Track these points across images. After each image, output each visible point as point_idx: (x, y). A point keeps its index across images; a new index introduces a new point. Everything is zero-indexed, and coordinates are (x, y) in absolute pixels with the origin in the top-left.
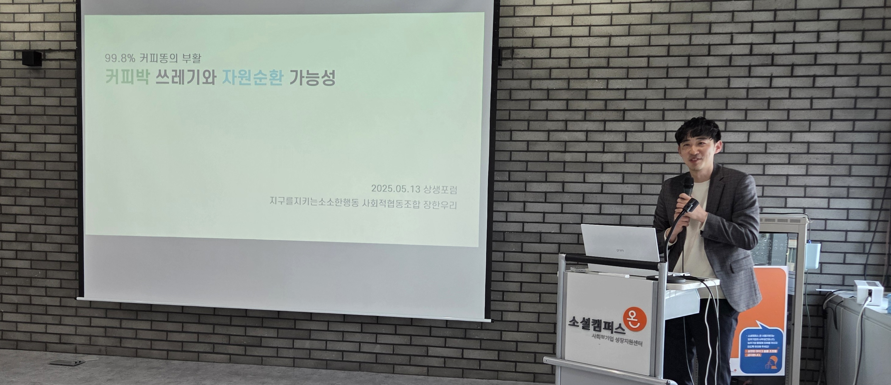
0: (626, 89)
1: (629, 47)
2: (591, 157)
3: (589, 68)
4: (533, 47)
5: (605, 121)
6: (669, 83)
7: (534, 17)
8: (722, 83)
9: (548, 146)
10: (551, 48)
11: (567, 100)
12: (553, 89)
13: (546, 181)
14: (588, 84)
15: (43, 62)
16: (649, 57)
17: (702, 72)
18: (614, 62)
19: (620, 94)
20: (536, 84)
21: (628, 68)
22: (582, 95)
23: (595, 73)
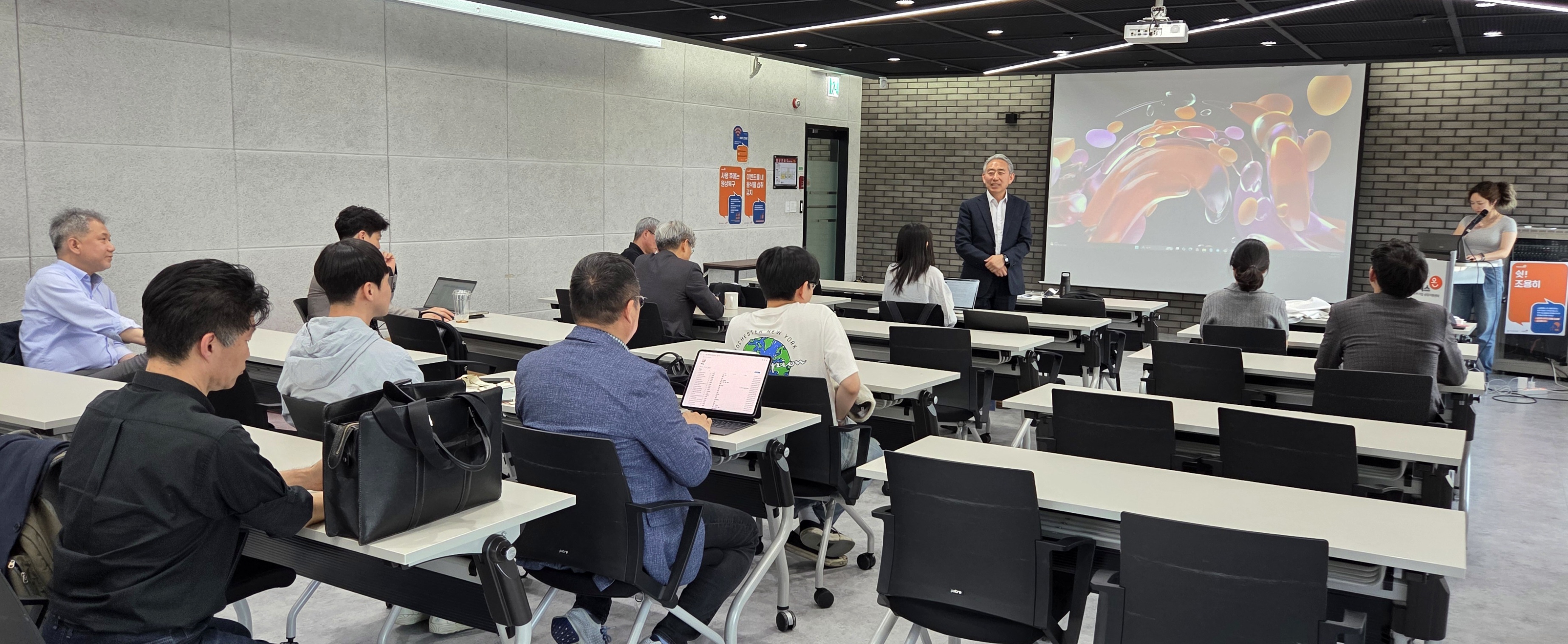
0: (1471, 137)
1: (1474, 105)
2: (1439, 186)
3: (1441, 121)
4: (1396, 106)
5: (1452, 160)
6: (1506, 132)
7: (1398, 84)
8: (1549, 132)
9: (1404, 178)
10: (1410, 107)
11: (1422, 145)
12: (1411, 137)
13: (1402, 204)
14: (1440, 133)
15: (1018, 121)
16: (1491, 113)
17: (1535, 124)
18: (1461, 117)
19: (1466, 140)
20: (1396, 133)
21: (1473, 121)
22: (1434, 141)
23: (1446, 125)
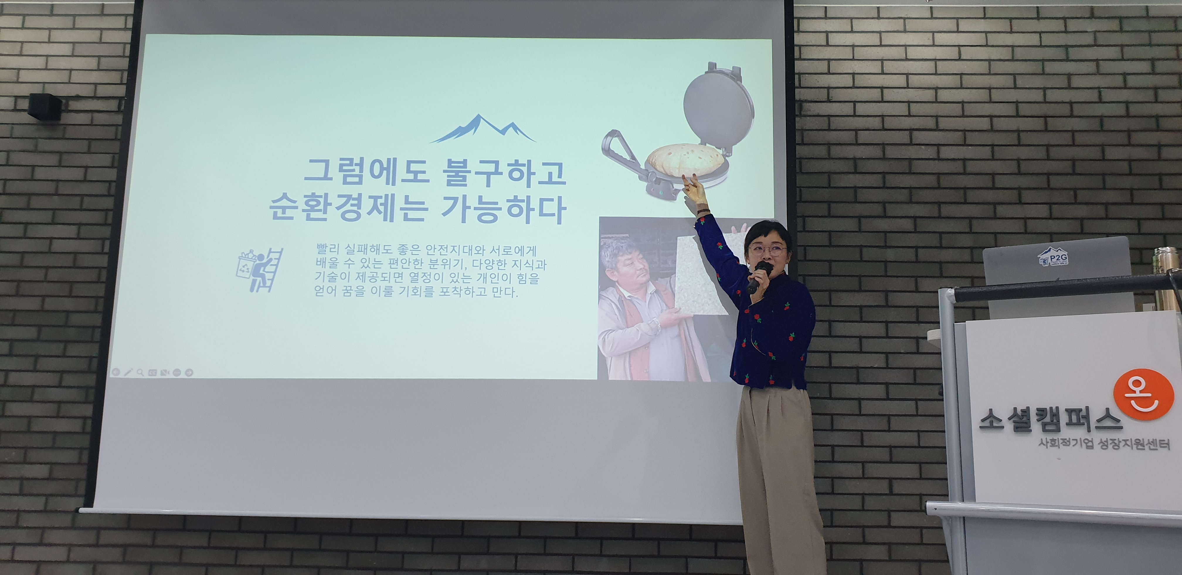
0: (964, 160)
1: (963, 103)
2: (924, 255)
3: (911, 130)
4: (829, 101)
5: (939, 204)
6: (1022, 153)
7: (829, 60)
8: (1095, 153)
9: (860, 239)
10: (855, 102)
11: (884, 174)
12: (862, 159)
13: (860, 290)
14: (912, 152)
15: (63, 114)
16: (991, 117)
17: (1066, 138)
18: (944, 123)
19: (957, 167)
20: (836, 151)
21: (965, 131)
22: (903, 167)
23: (921, 137)
